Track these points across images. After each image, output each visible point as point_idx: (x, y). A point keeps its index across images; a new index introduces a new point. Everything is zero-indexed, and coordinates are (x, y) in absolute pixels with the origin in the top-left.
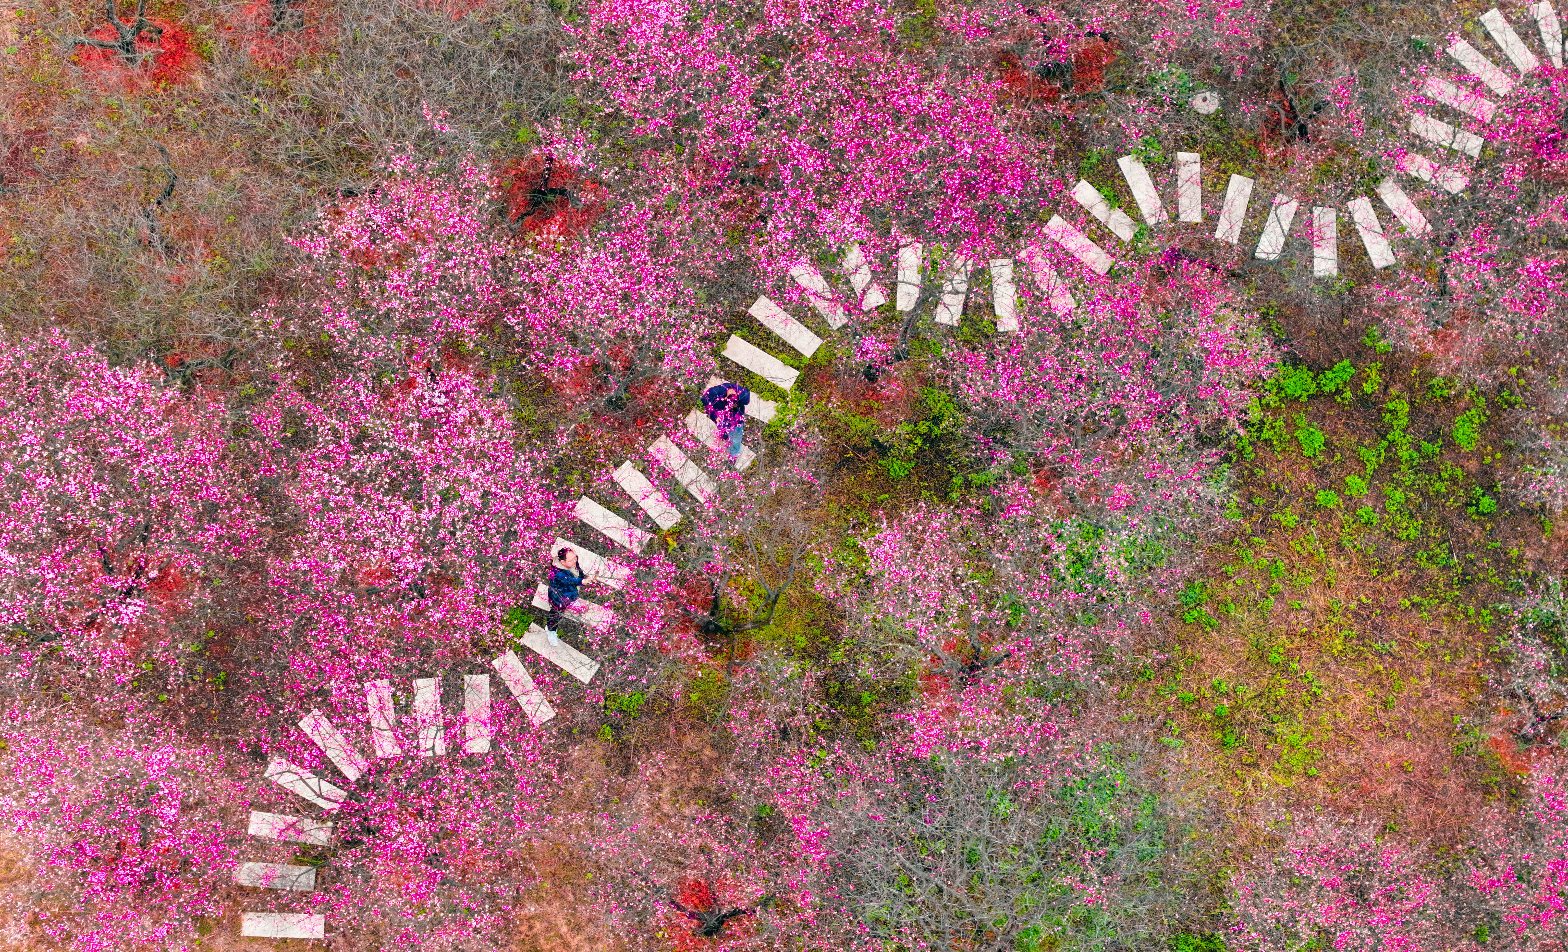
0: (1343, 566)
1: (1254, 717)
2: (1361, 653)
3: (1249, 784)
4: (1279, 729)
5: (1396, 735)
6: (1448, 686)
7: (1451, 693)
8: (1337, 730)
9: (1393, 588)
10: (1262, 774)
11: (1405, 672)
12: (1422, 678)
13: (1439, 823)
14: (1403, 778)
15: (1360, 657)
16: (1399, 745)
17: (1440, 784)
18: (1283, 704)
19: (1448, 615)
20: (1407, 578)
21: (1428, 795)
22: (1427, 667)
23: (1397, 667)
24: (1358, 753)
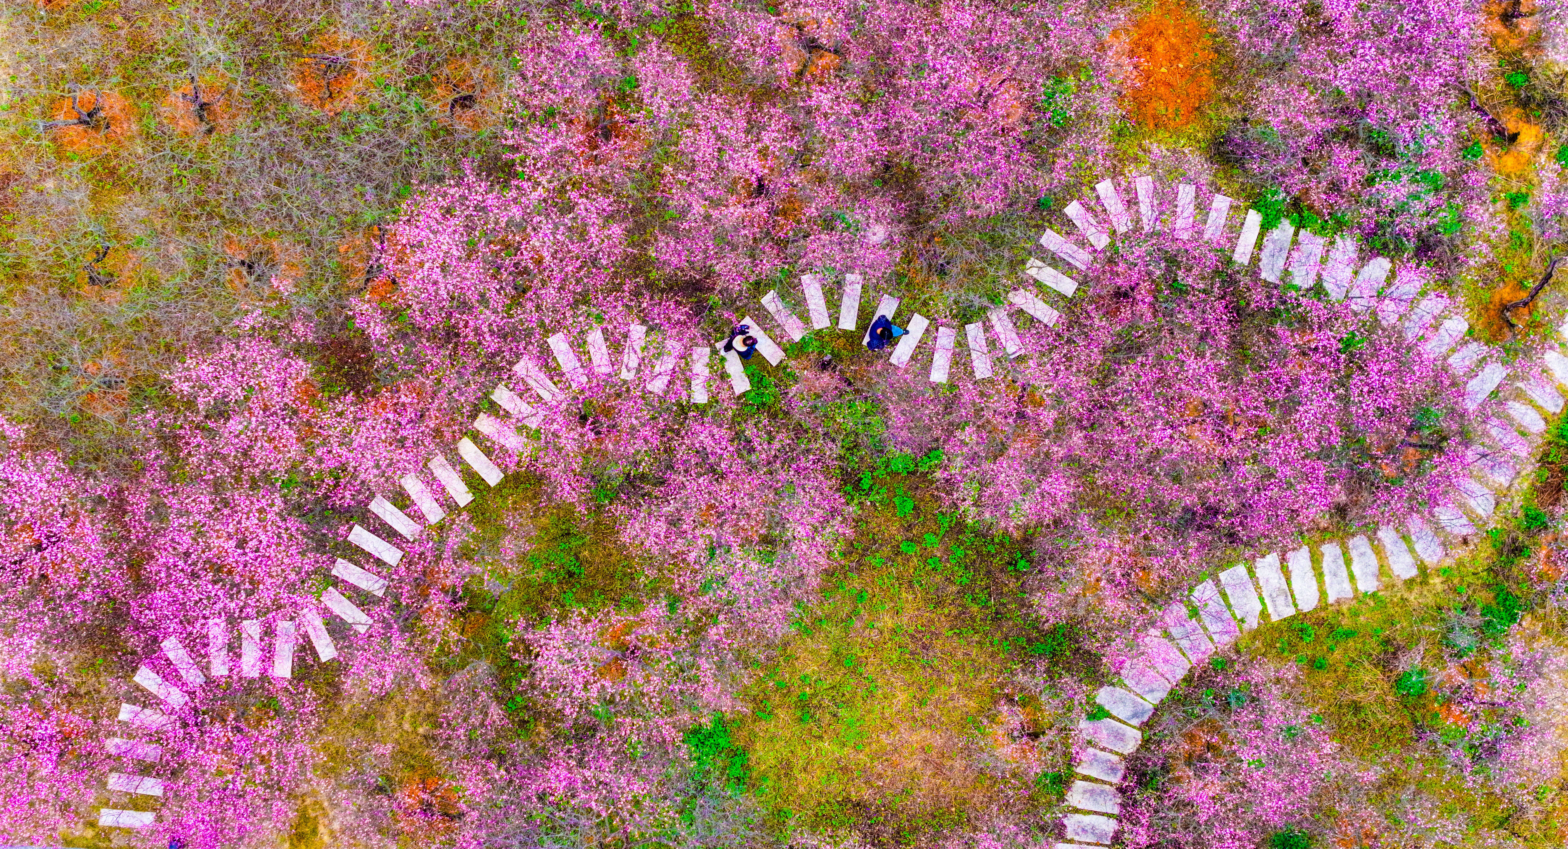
0: (910, 598)
1: (825, 703)
2: (910, 664)
3: (813, 751)
4: (842, 712)
5: (925, 725)
6: (969, 693)
7: (970, 699)
8: (883, 718)
9: (943, 618)
10: (825, 745)
11: (941, 680)
12: (950, 686)
13: (942, 792)
14: (923, 756)
15: (909, 668)
16: (925, 732)
17: (948, 763)
18: (848, 696)
19: (978, 642)
20: (954, 612)
21: (939, 769)
22: (956, 678)
23: (935, 677)
24: (895, 736)
